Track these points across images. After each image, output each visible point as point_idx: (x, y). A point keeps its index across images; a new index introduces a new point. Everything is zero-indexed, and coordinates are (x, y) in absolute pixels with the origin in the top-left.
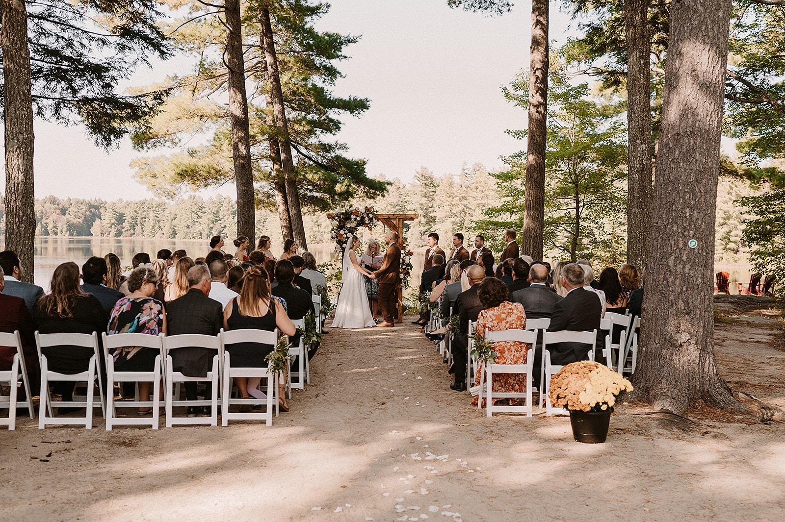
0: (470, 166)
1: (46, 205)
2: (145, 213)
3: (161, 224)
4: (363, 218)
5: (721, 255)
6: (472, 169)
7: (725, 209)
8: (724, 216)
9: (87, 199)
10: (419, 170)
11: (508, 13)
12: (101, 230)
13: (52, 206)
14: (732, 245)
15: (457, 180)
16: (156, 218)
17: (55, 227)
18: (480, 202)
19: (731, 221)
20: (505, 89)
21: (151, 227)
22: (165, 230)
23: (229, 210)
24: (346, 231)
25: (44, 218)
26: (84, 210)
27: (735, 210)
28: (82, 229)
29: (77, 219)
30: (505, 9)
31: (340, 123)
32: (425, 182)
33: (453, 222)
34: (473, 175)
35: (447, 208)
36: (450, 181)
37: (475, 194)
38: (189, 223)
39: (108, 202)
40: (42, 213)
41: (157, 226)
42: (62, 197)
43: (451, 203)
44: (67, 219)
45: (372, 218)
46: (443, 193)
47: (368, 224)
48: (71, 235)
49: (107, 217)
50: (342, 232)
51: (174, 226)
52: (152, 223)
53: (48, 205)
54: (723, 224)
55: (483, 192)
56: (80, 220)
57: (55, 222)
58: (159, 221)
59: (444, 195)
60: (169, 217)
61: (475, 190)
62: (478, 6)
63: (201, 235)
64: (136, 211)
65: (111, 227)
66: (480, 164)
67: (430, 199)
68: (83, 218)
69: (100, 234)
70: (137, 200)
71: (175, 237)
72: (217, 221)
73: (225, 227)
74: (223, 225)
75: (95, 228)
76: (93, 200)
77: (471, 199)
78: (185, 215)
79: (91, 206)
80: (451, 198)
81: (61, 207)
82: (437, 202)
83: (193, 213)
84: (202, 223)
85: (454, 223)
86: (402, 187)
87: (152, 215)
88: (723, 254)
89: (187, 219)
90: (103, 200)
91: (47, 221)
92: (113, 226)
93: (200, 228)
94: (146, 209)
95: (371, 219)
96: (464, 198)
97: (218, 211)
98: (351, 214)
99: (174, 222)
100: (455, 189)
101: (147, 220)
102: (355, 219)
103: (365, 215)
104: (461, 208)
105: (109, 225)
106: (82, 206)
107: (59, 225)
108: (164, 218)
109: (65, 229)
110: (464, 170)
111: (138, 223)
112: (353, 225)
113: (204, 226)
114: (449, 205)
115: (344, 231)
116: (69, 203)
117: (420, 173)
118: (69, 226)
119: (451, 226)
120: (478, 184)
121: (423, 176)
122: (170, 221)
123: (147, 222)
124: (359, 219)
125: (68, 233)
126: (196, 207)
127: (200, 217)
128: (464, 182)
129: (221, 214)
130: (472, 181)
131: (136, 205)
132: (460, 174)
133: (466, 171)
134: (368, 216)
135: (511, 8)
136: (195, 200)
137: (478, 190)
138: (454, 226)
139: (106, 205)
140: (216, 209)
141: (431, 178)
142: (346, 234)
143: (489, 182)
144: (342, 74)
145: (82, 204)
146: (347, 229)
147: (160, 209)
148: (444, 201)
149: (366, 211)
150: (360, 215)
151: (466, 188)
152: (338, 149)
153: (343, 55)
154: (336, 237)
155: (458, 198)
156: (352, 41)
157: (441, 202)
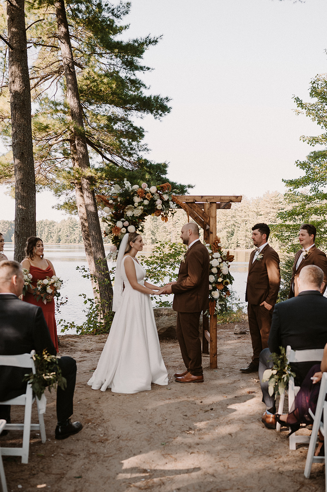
2: (42, 228)
3: (52, 235)
4: (153, 202)
9: (10, 220)
16: (49, 231)
18: (244, 219)
21: (46, 236)
22: (54, 238)
24: (126, 223)
31: (144, 131)
35: (223, 223)
37: (240, 214)
38: (68, 234)
41: (49, 236)
43: (226, 220)
45: (168, 202)
47: (162, 210)
50: (119, 224)
51: (59, 236)
52: (46, 234)
55: (245, 212)
56: (5, 233)
58: (51, 233)
59: (221, 215)
60: (57, 230)
61: (241, 212)
63: (75, 241)
68: (7, 231)
71: (60, 242)
75: (14, 237)
77: (238, 217)
78: (66, 229)
79: (11, 225)
80: (226, 217)
83: (70, 228)
84: (75, 233)
85: (228, 232)
87: (46, 229)
89: (66, 231)
93: (74, 237)
94: (43, 226)
95: (166, 204)
96: (234, 217)
98: (133, 195)
99: (59, 234)
102: (140, 203)
103: (156, 197)
104: (232, 222)
106: (7, 225)
108: (53, 231)
112: (138, 212)
113: (77, 235)
114: (224, 221)
115: (123, 222)
119: (226, 234)
120: (243, 208)
122: (57, 232)
123: (43, 233)
124: (146, 202)
126: (72, 224)
127: (75, 230)
130: (239, 206)
134: (161, 199)
136: (72, 220)
137: (242, 212)
138: (228, 234)
142: (126, 227)
143: (250, 207)
144: (146, 86)
145: (6, 223)
146: (128, 219)
147: (51, 226)
148: (222, 218)
149: (158, 190)
150: (148, 196)
151: (235, 210)
152: (140, 150)
153: (146, 67)
154: (111, 232)
155: (230, 216)
156: (153, 42)
157: (219, 219)
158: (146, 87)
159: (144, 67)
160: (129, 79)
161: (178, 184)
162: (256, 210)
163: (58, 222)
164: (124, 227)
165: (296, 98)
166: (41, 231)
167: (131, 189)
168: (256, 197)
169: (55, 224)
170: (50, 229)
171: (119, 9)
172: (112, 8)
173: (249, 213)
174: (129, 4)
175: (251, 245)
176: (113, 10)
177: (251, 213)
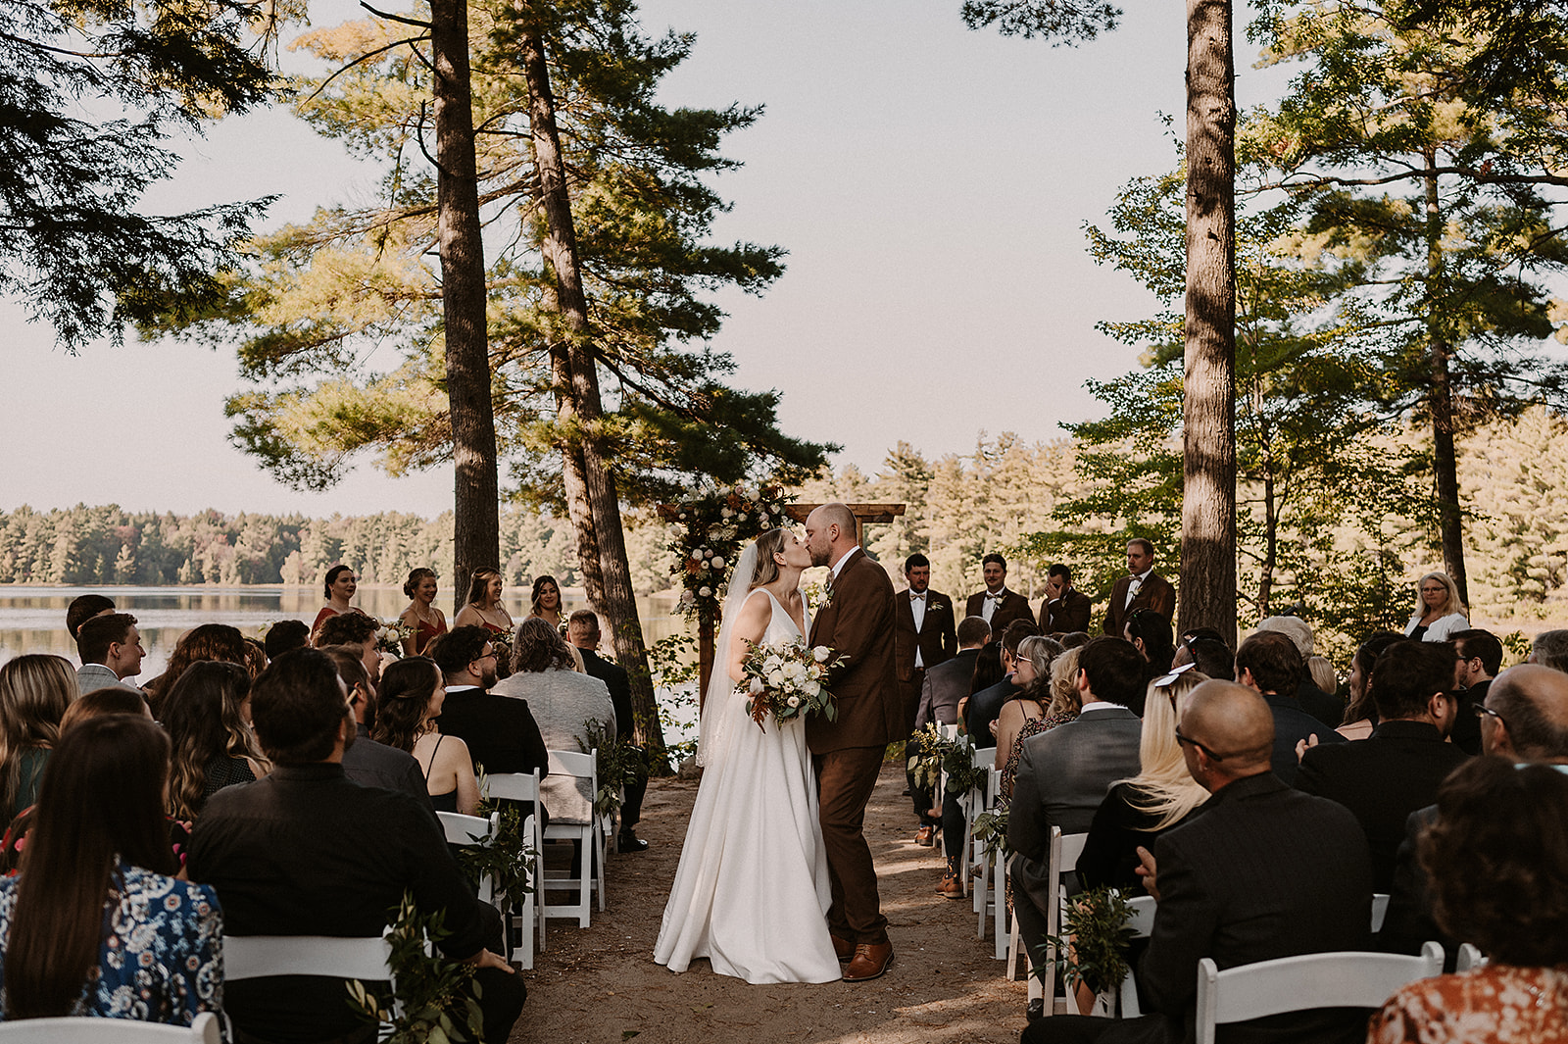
0: (993, 439)
1: (199, 527)
2: (381, 539)
3: (411, 560)
4: (753, 517)
5: (1511, 606)
6: (997, 445)
7: (1513, 512)
8: (1511, 526)
9: (276, 514)
10: (895, 449)
11: (1111, 32)
12: (300, 572)
13: (212, 528)
14: (1530, 585)
15: (968, 466)
16: (402, 548)
17: (216, 567)
18: (1015, 507)
19: (1526, 537)
20: (1094, 230)
21: (391, 565)
23: (536, 530)
24: (710, 552)
25: (196, 552)
26: (269, 535)
27: (1533, 513)
28: (265, 570)
29: (256, 553)
30: (1099, 25)
31: (719, 314)
32: (908, 470)
33: (962, 548)
34: (1000, 456)
35: (950, 521)
36: (956, 467)
37: (1002, 493)
39: (314, 519)
40: (192, 541)
41: (403, 563)
42: (230, 512)
43: (958, 511)
44: (238, 552)
46: (941, 490)
48: (245, 581)
49: (312, 547)
50: (697, 554)
52: (393, 557)
53: (204, 526)
54: (1512, 542)
55: (1019, 487)
56: (261, 554)
57: (216, 558)
58: (406, 554)
59: (944, 496)
60: (426, 546)
61: (1004, 485)
62: (1034, 22)
64: (364, 536)
65: (317, 567)
66: (1012, 434)
67: (916, 503)
68: (267, 549)
69: (297, 580)
70: (367, 515)
72: (514, 551)
73: (529, 562)
74: (524, 560)
75: (290, 568)
76: (287, 515)
77: (997, 502)
79: (282, 528)
80: (958, 501)
81: (227, 529)
82: (932, 509)
85: (964, 549)
86: (861, 481)
87: (393, 542)
88: (1514, 602)
90: (305, 517)
91: (202, 556)
92: (322, 565)
94: (382, 532)
95: (774, 518)
96: (983, 500)
97: (515, 534)
98: (722, 507)
100: (965, 483)
101: (384, 552)
102: (733, 520)
103: (759, 509)
104: (977, 518)
105: (315, 563)
106: (267, 528)
107: (223, 564)
108: (416, 548)
109: (234, 571)
110: (981, 445)
111: (368, 557)
112: (728, 534)
114: (954, 515)
115: (704, 550)
116: (241, 523)
117: (897, 453)
118: (241, 564)
119: (959, 555)
120: (1010, 474)
121: (901, 458)
122: (427, 552)
123: (384, 555)
124: (742, 517)
125: (239, 579)
128: (981, 470)
129: (521, 539)
130: (998, 467)
131: (364, 525)
132: (974, 454)
133: (985, 449)
134: (768, 511)
135: (1115, 19)
139: (311, 526)
140: (512, 529)
141: (918, 464)
142: (709, 560)
143: (1031, 470)
144: (723, 203)
145: (265, 523)
146: (711, 545)
147: (408, 532)
148: (945, 506)
149: (762, 496)
150: (747, 508)
151: (987, 481)
152: (711, 368)
153: (724, 158)
154: (683, 568)
155: (972, 500)
156: (742, 119)
157: (938, 509)
158: (722, 207)
159: (720, 160)
160: (683, 188)
161: (803, 442)
162: (1051, 481)
163: (431, 520)
164: (705, 558)
165: (1089, 230)
166: (376, 549)
167: (717, 495)
168: (1052, 441)
169: (420, 525)
170: (403, 542)
171: (665, 48)
172: (646, 46)
173: (1030, 488)
174: (689, 38)
175: (1036, 589)
176: (651, 48)
177: (1038, 490)
